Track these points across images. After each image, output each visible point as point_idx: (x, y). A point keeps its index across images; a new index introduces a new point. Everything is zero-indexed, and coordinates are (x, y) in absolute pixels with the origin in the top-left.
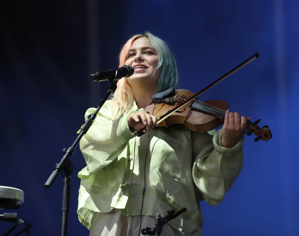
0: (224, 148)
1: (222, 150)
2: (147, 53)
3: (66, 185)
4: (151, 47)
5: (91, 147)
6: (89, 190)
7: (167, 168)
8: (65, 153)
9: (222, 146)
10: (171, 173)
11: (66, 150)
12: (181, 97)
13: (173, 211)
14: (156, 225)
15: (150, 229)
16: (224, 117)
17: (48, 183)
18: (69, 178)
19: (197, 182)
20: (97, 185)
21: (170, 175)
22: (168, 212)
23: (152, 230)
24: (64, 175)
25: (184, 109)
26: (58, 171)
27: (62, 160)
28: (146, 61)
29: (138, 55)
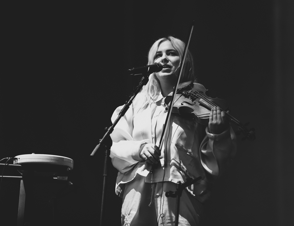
3: (107, 156)
4: (174, 49)
7: (181, 143)
10: (184, 148)
11: (108, 128)
17: (92, 154)
26: (100, 145)
28: (170, 61)
29: (164, 56)
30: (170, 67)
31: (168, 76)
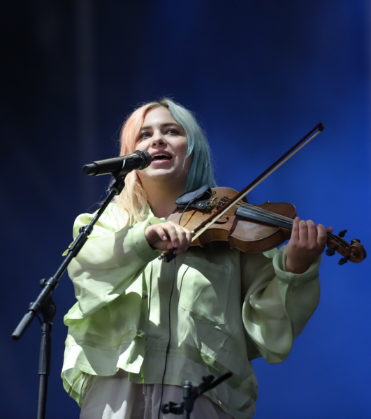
0: (290, 274)
1: (288, 277)
2: (169, 132)
3: (45, 336)
4: (175, 122)
5: (86, 274)
6: (81, 341)
8: (44, 286)
9: (287, 271)
10: (208, 318)
11: (46, 281)
12: (222, 200)
13: (211, 377)
14: (184, 398)
15: (176, 404)
16: (291, 229)
17: (17, 332)
18: (50, 325)
19: (250, 328)
20: (93, 332)
21: (208, 320)
22: (204, 379)
23: (179, 406)
24: (42, 320)
25: (228, 218)
26: (32, 314)
27: (39, 297)
28: (170, 145)
29: (157, 136)
30: (169, 157)
31: (167, 175)
